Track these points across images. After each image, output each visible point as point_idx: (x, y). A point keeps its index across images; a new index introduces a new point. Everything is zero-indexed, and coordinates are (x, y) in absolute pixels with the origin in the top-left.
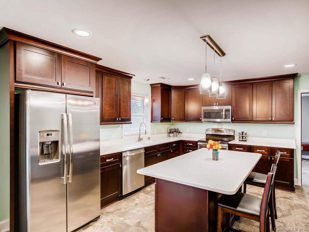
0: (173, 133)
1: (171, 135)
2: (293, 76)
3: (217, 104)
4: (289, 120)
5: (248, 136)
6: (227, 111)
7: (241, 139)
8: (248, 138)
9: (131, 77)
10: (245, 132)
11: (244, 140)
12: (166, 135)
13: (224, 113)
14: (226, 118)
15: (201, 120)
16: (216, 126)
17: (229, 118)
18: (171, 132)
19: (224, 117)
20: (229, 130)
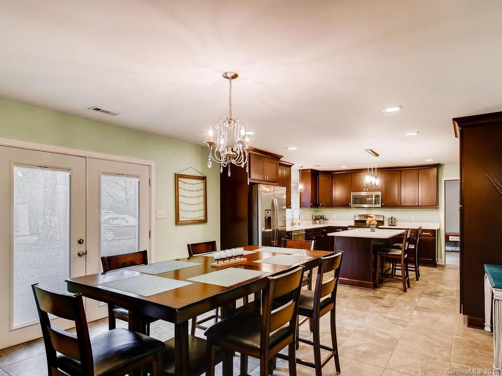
0: (318, 220)
1: (318, 222)
2: (438, 166)
3: (367, 190)
4: (434, 205)
5: (397, 221)
6: (377, 196)
7: (390, 224)
8: (397, 223)
9: (291, 166)
10: (394, 217)
11: (393, 224)
12: (311, 222)
13: (374, 199)
14: (375, 204)
15: (350, 206)
16: (364, 212)
17: (379, 204)
18: (316, 219)
19: (374, 202)
20: (378, 216)
